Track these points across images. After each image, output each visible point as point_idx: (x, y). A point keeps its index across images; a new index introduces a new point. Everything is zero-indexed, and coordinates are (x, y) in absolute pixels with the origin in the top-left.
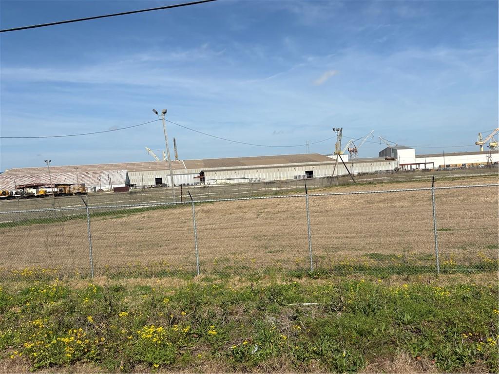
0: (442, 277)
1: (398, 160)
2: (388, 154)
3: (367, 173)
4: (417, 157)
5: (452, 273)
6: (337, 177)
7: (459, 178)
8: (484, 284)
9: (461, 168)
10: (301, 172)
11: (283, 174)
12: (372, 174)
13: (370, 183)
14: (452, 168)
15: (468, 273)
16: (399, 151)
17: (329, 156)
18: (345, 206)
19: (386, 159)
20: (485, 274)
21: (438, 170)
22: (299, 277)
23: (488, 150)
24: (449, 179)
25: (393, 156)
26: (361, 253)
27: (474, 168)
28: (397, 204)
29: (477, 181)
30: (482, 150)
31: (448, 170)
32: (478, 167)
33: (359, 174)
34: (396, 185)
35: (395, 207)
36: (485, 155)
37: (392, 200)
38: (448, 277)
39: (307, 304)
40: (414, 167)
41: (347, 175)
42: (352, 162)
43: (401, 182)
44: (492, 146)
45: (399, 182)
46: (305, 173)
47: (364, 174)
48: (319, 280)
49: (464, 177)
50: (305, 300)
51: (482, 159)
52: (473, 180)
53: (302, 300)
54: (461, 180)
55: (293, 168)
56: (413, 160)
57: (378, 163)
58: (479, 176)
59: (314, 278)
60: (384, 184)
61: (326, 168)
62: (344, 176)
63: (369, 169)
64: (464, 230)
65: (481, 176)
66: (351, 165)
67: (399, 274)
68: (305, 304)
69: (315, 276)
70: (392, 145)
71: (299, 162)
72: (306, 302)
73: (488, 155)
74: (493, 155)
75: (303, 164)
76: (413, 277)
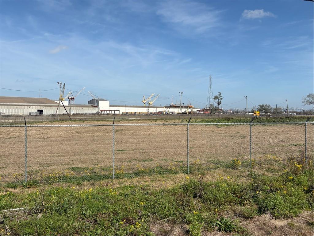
0: (116, 181)
1: (99, 107)
2: (94, 103)
3: (79, 114)
4: (110, 106)
5: (122, 179)
6: (59, 115)
7: (132, 120)
8: (138, 184)
9: (134, 114)
10: (34, 110)
11: (21, 110)
12: (82, 114)
13: (81, 120)
14: (129, 114)
15: (130, 177)
16: (100, 102)
17: (55, 101)
18: (62, 134)
19: (92, 106)
20: (140, 178)
21: (121, 115)
22: (15, 187)
23: (147, 105)
24: (127, 120)
25: (96, 105)
26: (66, 167)
27: (140, 115)
28: (95, 134)
29: (141, 122)
30: (145, 106)
31: (127, 115)
32: (142, 115)
33: (74, 114)
34: (96, 122)
35: (93, 136)
36: (146, 108)
37: (93, 132)
38: (119, 181)
39: (16, 209)
40: (108, 112)
41: (66, 114)
42: (70, 106)
43: (100, 120)
44: (150, 104)
45: (98, 121)
46: (37, 111)
47: (77, 114)
48: (31, 189)
49: (134, 120)
50: (15, 206)
51: (144, 110)
52: (139, 121)
53: (12, 207)
54: (133, 121)
55: (28, 107)
56: (108, 107)
57: (87, 108)
58: (142, 120)
59: (27, 188)
60: (89, 122)
61: (53, 109)
62: (63, 115)
63: (81, 111)
64: (131, 151)
65: (143, 120)
66: (70, 108)
67: (89, 181)
68: (14, 209)
69: (28, 186)
70: (96, 98)
71: (33, 103)
72: (15, 208)
73: (147, 108)
74: (150, 109)
75: (36, 104)
76: (98, 182)
